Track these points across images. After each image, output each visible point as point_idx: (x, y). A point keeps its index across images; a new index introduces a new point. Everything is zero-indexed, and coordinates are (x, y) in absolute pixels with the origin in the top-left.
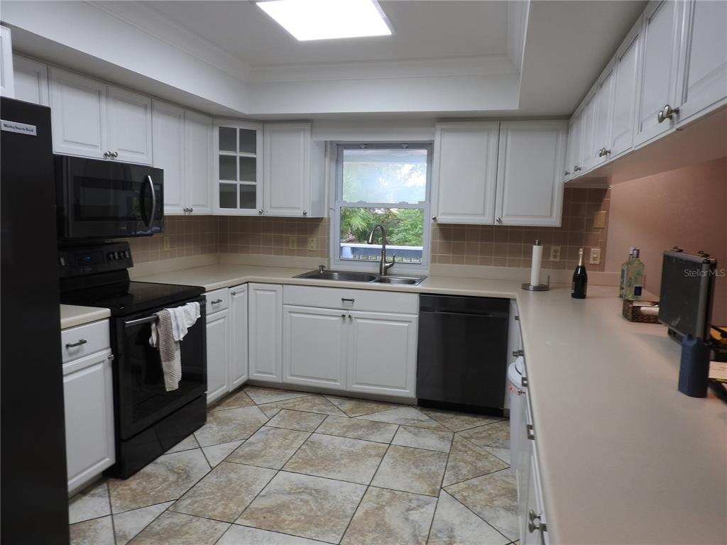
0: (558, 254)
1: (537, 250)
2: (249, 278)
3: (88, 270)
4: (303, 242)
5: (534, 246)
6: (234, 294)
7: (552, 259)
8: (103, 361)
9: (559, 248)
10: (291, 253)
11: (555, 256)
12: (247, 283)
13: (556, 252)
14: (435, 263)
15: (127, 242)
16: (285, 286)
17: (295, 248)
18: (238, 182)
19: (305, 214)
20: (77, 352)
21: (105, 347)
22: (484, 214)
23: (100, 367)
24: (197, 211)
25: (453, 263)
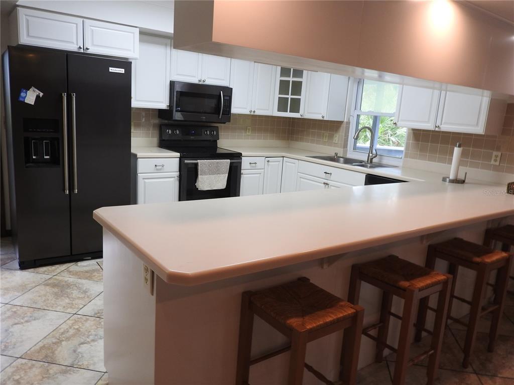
0: (498, 159)
1: (457, 151)
2: (284, 154)
3: (192, 138)
4: (331, 137)
5: (455, 148)
6: (268, 161)
7: (492, 162)
8: (175, 177)
9: (499, 154)
10: (324, 143)
11: (495, 161)
12: (283, 157)
13: (496, 156)
14: (407, 157)
15: (218, 127)
16: (300, 161)
17: (326, 141)
18: (290, 96)
19: (323, 117)
20: (161, 169)
21: (176, 171)
22: (428, 122)
23: (172, 179)
24: (258, 113)
25: (419, 159)
